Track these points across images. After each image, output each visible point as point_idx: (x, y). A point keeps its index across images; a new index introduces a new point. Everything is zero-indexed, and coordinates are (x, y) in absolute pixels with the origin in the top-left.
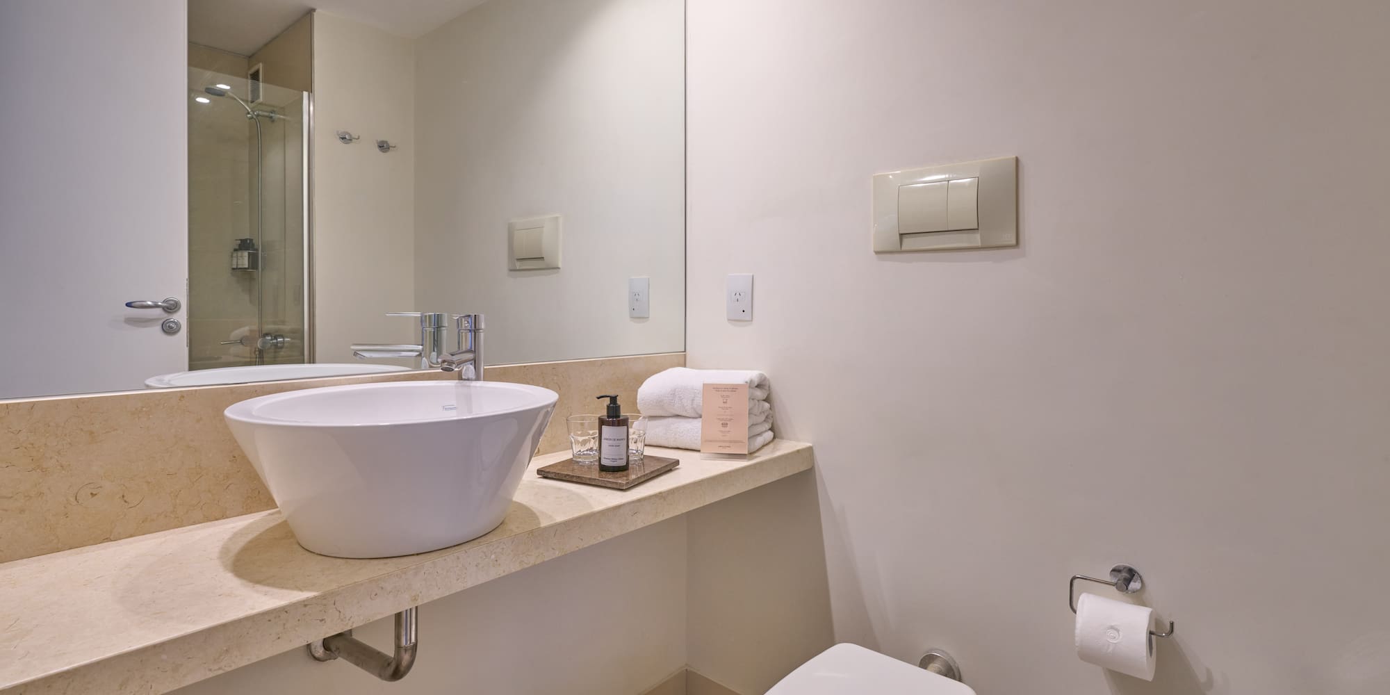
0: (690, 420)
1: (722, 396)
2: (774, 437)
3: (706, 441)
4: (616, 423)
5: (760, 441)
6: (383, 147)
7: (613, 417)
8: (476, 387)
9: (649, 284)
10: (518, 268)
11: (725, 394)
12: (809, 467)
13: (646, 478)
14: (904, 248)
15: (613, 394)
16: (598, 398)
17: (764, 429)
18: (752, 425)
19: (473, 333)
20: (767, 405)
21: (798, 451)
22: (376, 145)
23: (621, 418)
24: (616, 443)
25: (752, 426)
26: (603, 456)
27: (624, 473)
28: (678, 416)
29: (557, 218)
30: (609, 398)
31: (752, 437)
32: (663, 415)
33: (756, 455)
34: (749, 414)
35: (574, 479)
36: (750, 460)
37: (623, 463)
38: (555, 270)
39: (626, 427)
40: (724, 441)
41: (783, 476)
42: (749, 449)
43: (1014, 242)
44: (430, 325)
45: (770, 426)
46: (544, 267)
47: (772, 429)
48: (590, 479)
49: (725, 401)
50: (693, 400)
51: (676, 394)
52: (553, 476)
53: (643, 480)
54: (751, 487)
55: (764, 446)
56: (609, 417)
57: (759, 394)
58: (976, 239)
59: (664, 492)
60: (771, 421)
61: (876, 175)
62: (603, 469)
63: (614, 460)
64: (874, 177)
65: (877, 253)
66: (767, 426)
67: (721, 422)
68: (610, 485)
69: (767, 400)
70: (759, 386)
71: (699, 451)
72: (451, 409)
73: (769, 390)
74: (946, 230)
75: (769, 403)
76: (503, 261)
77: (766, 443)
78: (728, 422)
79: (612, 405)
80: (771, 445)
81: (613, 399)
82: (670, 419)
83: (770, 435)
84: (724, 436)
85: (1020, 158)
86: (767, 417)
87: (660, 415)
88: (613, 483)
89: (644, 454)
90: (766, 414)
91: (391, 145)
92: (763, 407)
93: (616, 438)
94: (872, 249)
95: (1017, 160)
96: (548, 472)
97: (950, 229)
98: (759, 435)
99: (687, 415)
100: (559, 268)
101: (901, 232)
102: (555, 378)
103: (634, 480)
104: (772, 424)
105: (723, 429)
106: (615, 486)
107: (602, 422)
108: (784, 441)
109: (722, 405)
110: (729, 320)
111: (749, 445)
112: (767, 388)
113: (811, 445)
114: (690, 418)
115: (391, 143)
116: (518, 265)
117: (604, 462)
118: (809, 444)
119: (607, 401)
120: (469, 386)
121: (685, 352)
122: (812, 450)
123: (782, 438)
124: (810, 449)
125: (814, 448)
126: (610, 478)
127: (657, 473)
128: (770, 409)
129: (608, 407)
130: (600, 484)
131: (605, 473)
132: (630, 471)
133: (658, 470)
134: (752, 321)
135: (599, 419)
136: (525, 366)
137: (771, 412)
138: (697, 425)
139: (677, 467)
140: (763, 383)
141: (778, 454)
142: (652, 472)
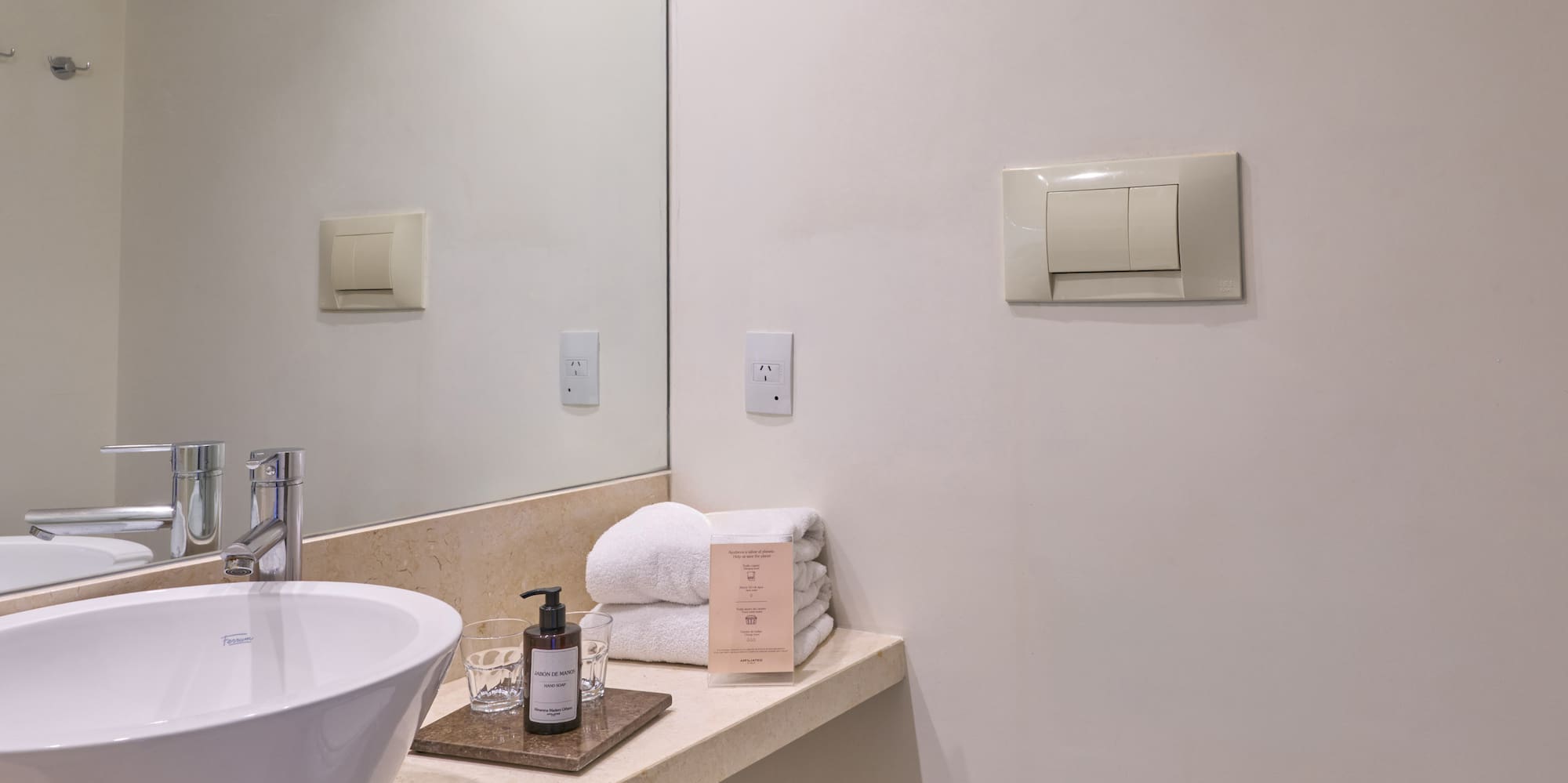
0: (687, 609)
1: (746, 567)
2: (835, 626)
3: (717, 651)
4: (559, 642)
5: (812, 638)
6: (62, 68)
7: (551, 631)
8: (290, 596)
9: (599, 344)
10: (339, 307)
11: (751, 562)
12: (899, 681)
13: (615, 743)
14: (1056, 298)
15: (550, 585)
16: (525, 596)
17: (817, 614)
18: (799, 610)
19: (282, 490)
20: (821, 569)
21: (880, 654)
22: (49, 66)
23: (567, 632)
24: (561, 679)
25: (802, 610)
26: (533, 705)
27: (573, 735)
28: (661, 602)
29: (419, 217)
30: (544, 596)
31: (799, 635)
32: (634, 601)
33: (807, 668)
34: (795, 590)
35: (480, 756)
36: (798, 681)
37: (571, 716)
38: (419, 313)
39: (576, 647)
40: (752, 651)
41: (856, 704)
42: (795, 659)
43: (1237, 294)
44: (190, 469)
45: (828, 607)
46: (394, 306)
47: (830, 612)
48: (510, 754)
49: (751, 575)
50: (691, 573)
51: (660, 562)
52: (436, 749)
53: (610, 746)
54: (801, 732)
55: (819, 646)
56: (543, 630)
57: (809, 550)
58: (1176, 287)
59: (651, 770)
60: (827, 597)
61: (1007, 169)
62: (534, 729)
63: (555, 712)
64: (1005, 174)
65: (1011, 303)
66: (823, 607)
67: (746, 615)
68: (549, 765)
69: (822, 558)
70: (809, 534)
71: (705, 667)
72: (240, 641)
73: (825, 540)
74: (1129, 269)
75: (823, 564)
76: (309, 290)
77: (821, 641)
78: (756, 615)
79: (549, 609)
80: (831, 644)
81: (553, 597)
82: (648, 610)
83: (828, 621)
84: (748, 640)
85: (1241, 154)
86: (821, 591)
87: (629, 601)
88: (556, 760)
89: (606, 686)
90: (819, 587)
91: (77, 66)
92: (814, 573)
93: (559, 671)
94: (1003, 296)
95: (1239, 158)
96: (427, 743)
97: (1132, 269)
98: (810, 626)
99: (680, 601)
100: (421, 309)
101: (1051, 271)
102: (432, 547)
103: (595, 750)
104: (831, 602)
105: (751, 628)
106: (558, 766)
107: (531, 642)
108: (853, 632)
109: (748, 583)
110: (749, 413)
111: (796, 651)
112: (821, 537)
113: (902, 639)
114: (685, 605)
115: (78, 61)
116: (340, 301)
117: (535, 717)
118: (897, 638)
119: (541, 600)
120: (278, 595)
121: (668, 467)
122: (904, 646)
123: (848, 626)
124: (900, 646)
125: (906, 644)
126: (546, 749)
127: (634, 728)
128: (827, 574)
129: (543, 612)
130: (529, 763)
131: (536, 737)
132: (586, 729)
133: (635, 722)
134: (792, 415)
135: (526, 634)
136: (375, 532)
137: (828, 579)
138: (700, 618)
139: (668, 709)
140: (815, 529)
141: (846, 663)
142: (625, 729)
